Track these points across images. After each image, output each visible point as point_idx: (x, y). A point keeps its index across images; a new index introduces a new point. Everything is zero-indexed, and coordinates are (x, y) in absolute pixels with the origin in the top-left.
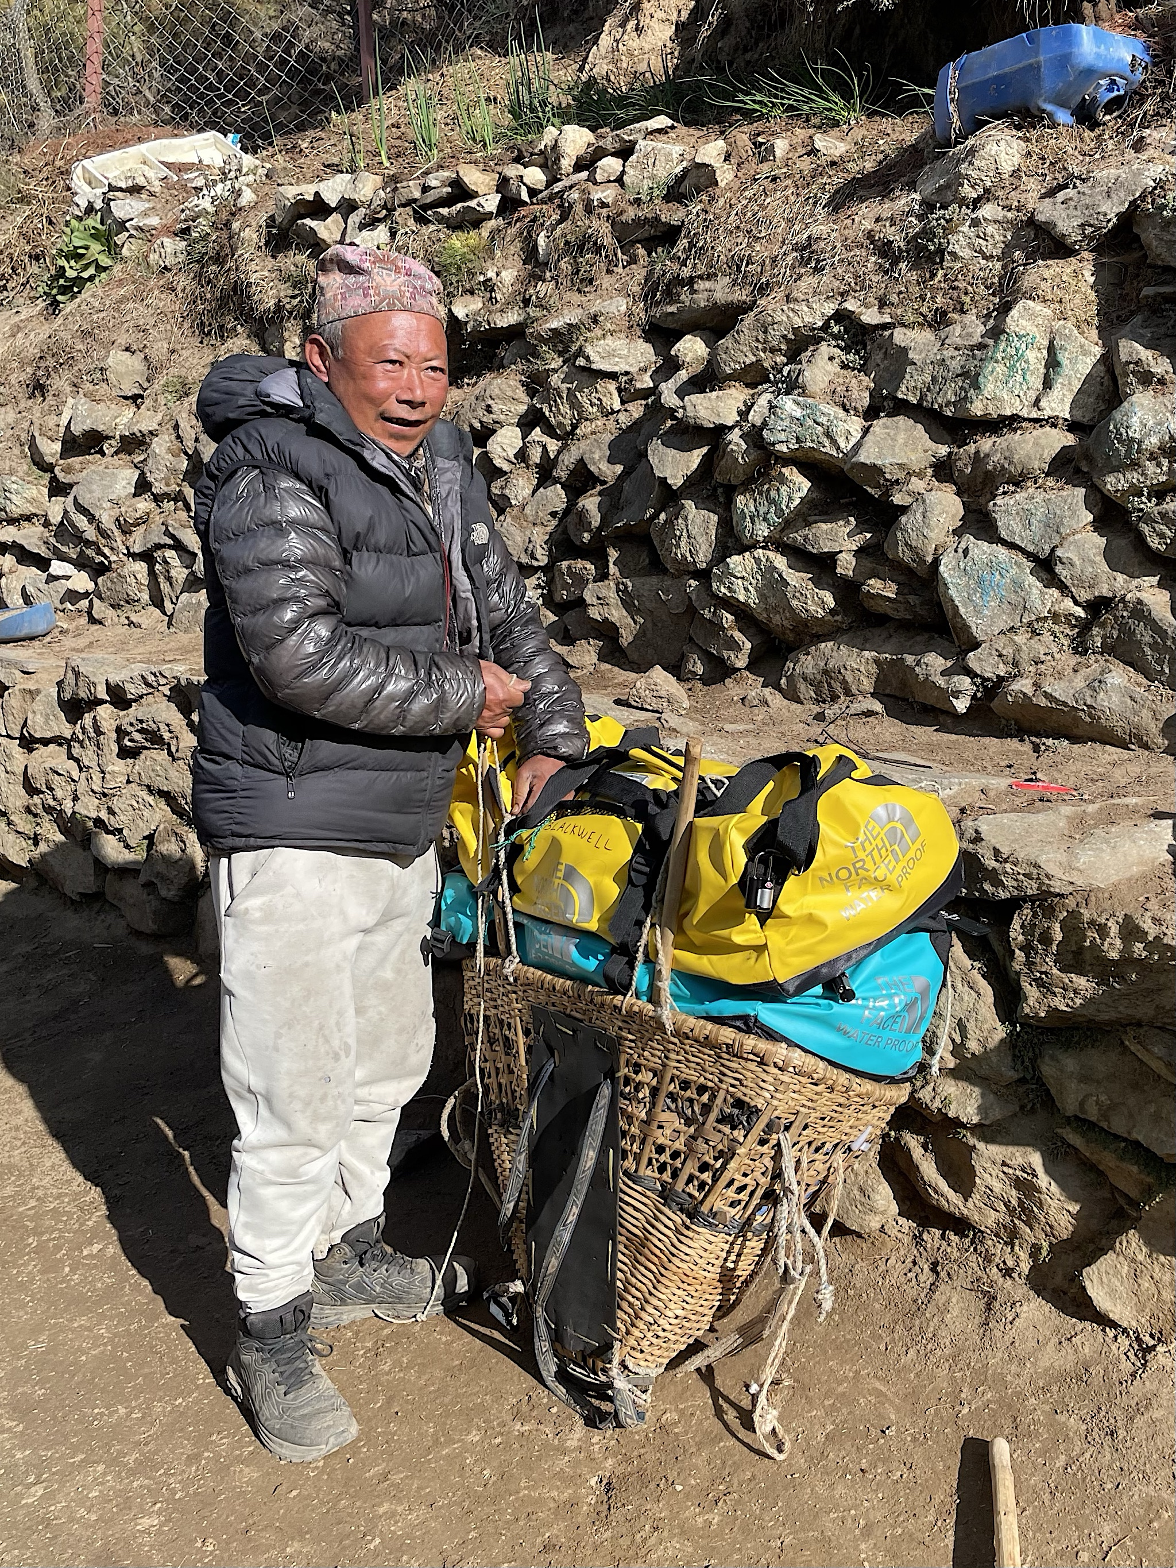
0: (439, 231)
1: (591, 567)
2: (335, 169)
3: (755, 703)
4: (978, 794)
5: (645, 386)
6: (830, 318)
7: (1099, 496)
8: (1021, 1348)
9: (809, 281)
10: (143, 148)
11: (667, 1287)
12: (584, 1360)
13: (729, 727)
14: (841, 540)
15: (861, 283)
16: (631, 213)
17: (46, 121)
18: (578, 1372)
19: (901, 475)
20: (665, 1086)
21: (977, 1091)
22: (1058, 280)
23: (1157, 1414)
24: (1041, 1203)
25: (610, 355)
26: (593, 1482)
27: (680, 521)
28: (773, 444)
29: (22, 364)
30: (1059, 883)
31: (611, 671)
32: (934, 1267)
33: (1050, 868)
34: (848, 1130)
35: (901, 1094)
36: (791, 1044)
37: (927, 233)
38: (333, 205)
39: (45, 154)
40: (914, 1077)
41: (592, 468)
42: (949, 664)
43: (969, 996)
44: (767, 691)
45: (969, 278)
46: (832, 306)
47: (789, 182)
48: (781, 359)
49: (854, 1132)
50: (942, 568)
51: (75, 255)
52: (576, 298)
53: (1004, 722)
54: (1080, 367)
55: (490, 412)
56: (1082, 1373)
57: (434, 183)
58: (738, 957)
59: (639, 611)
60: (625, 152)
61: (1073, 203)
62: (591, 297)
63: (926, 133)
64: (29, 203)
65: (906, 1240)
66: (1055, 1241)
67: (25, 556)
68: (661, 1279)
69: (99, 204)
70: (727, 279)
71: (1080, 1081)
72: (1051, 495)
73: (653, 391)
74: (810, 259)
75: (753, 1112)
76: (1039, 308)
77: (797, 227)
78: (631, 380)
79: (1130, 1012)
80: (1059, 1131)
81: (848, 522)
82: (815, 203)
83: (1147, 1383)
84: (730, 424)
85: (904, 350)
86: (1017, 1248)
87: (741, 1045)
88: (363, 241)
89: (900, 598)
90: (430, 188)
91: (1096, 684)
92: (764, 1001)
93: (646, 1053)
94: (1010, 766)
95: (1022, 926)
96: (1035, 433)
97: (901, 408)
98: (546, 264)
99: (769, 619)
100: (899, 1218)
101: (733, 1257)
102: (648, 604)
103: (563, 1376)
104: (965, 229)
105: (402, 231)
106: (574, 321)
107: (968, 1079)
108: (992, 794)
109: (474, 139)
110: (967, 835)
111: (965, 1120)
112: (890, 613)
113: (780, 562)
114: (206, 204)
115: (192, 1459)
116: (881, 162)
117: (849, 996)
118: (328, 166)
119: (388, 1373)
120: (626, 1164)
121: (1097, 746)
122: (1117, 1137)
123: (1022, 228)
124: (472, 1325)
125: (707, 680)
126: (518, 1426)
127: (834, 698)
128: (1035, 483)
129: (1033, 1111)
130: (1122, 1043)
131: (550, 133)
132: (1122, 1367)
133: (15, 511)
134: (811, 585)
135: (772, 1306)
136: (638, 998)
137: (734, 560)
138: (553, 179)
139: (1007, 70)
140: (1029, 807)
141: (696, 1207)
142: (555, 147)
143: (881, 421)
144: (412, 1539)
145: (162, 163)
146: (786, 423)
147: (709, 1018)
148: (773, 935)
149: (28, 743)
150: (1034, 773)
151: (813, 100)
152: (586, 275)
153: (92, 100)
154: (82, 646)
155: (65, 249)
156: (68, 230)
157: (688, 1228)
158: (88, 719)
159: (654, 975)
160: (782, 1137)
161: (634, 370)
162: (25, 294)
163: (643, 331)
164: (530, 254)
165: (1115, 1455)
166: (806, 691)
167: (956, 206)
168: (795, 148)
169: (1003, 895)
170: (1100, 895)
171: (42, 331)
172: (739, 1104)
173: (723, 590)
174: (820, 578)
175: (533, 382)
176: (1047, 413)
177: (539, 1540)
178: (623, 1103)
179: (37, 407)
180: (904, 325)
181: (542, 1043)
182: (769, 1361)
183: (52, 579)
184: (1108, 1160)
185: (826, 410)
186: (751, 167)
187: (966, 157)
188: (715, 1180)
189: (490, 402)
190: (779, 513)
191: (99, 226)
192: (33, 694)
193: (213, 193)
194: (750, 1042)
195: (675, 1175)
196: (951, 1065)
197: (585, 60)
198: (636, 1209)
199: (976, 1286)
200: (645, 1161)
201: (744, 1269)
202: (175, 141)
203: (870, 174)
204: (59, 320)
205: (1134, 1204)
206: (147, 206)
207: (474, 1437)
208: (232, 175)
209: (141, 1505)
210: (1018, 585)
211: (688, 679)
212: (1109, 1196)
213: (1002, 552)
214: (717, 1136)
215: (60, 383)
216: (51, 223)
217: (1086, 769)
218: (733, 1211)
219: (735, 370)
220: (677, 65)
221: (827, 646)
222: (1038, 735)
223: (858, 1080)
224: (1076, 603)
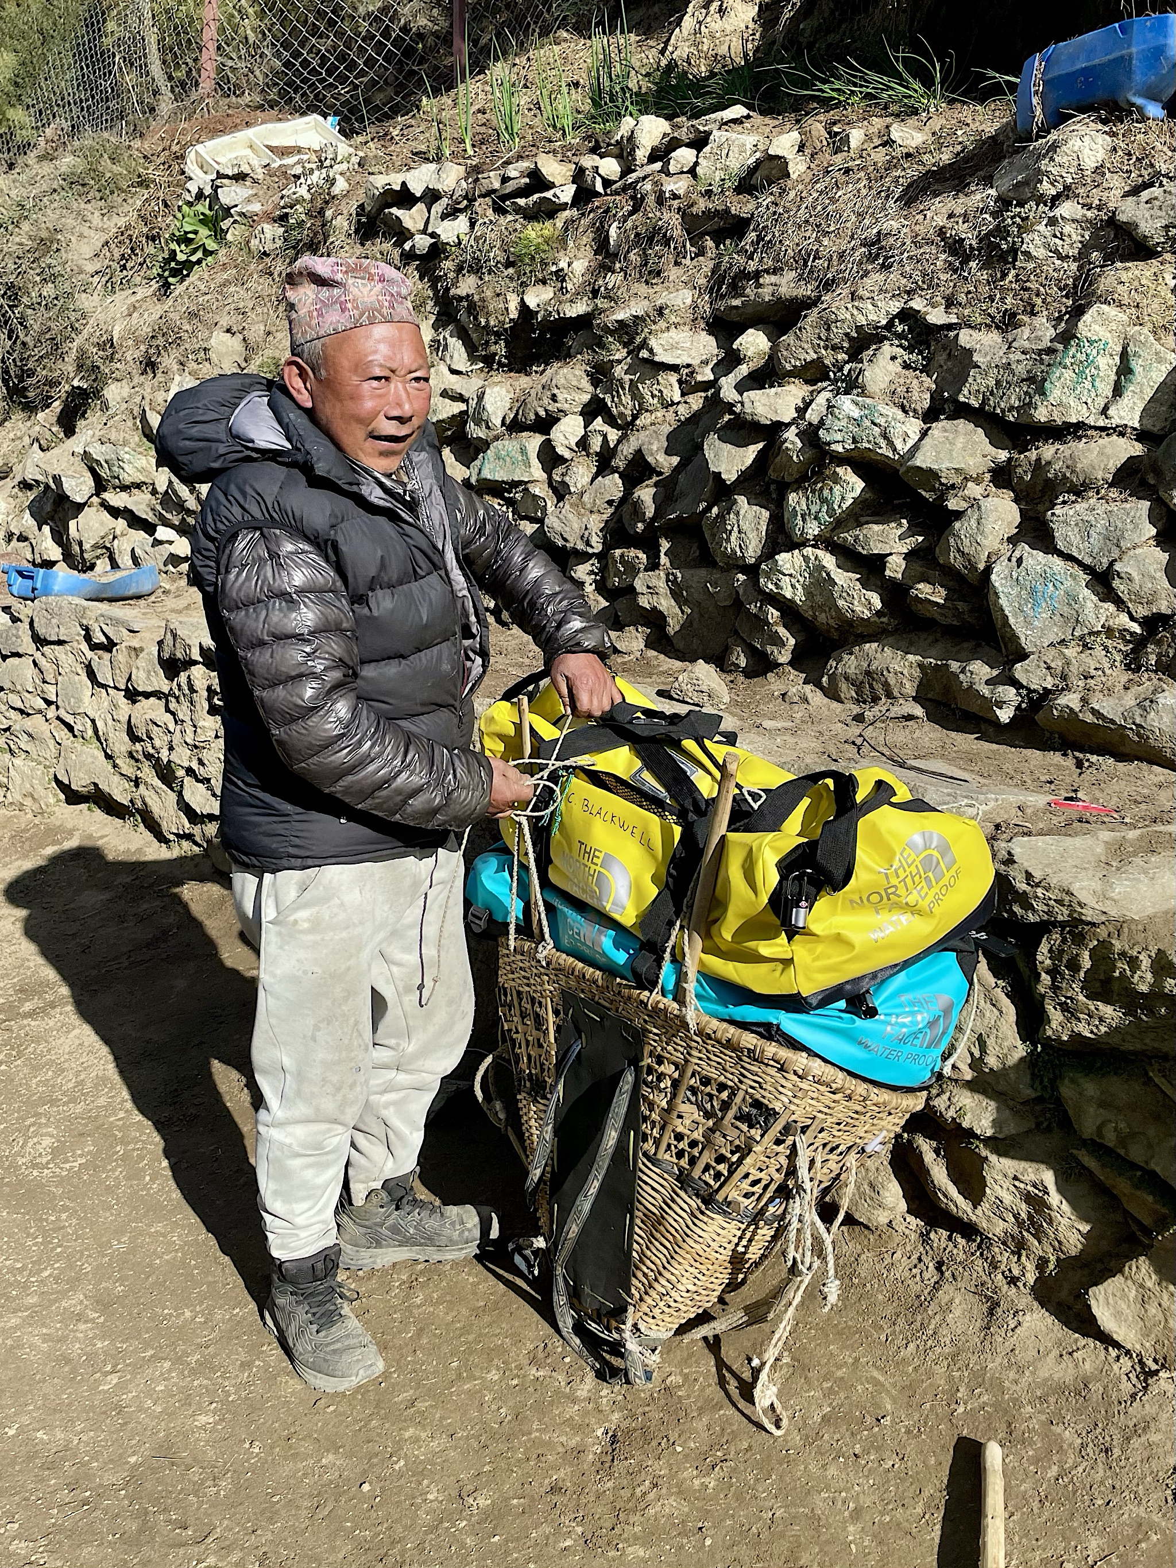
0: (516, 221)
1: (643, 557)
2: (423, 157)
3: (796, 699)
4: (1014, 811)
5: (706, 379)
6: (895, 317)
7: (1164, 509)
8: (1021, 1357)
9: (876, 279)
10: (250, 133)
11: (680, 1263)
12: (599, 1316)
13: (767, 724)
14: (892, 543)
15: (930, 282)
16: (702, 205)
17: (166, 105)
18: (593, 1326)
19: (957, 480)
20: (686, 1081)
21: (993, 1105)
22: (1136, 283)
23: (1155, 1438)
24: (1051, 1219)
25: (674, 347)
26: (600, 1432)
27: (732, 516)
28: (829, 444)
29: (137, 342)
30: (1091, 912)
31: (657, 658)
32: (939, 1266)
33: (1083, 896)
34: (862, 1135)
35: (916, 1103)
36: (812, 1054)
37: (1000, 231)
38: (418, 195)
39: (163, 139)
40: (931, 1086)
41: (650, 459)
42: (995, 673)
43: (991, 1013)
44: (809, 688)
45: (1042, 279)
46: (897, 304)
47: (862, 174)
48: (842, 356)
49: (869, 1136)
50: (993, 577)
51: (185, 240)
52: (642, 289)
53: (1047, 735)
54: (1154, 375)
55: (555, 401)
56: (1082, 1387)
57: (513, 174)
58: (764, 967)
59: (686, 602)
60: (699, 142)
61: (1157, 203)
62: (657, 288)
63: (1008, 123)
64: (147, 187)
65: (913, 1237)
66: (1063, 1256)
67: (135, 522)
68: (676, 1256)
69: (208, 191)
70: (793, 274)
71: (1100, 1106)
72: (1113, 507)
73: (713, 384)
74: (878, 255)
75: (771, 1115)
76: (1114, 313)
77: (867, 222)
78: (692, 373)
79: (1156, 1045)
80: (1074, 1152)
81: (900, 525)
82: (888, 196)
83: (1147, 1406)
84: (787, 420)
85: (969, 352)
86: (1023, 1258)
87: (763, 1051)
88: (444, 231)
89: (949, 604)
90: (510, 179)
91: (1147, 703)
92: (787, 1011)
93: (669, 1048)
94: (1051, 782)
95: (1050, 951)
96: (1101, 441)
97: (962, 411)
98: (616, 255)
99: (815, 617)
100: (907, 1216)
101: (744, 1242)
102: (696, 596)
103: (579, 1329)
104: (1041, 228)
105: (481, 221)
106: (640, 313)
107: (984, 1092)
108: (1029, 811)
109: (554, 126)
110: (1000, 856)
111: (979, 1132)
112: (937, 617)
113: (829, 561)
114: (303, 191)
115: (246, 1365)
116: (958, 154)
117: (871, 1013)
118: (416, 154)
119: (419, 1306)
120: (646, 1146)
121: (1144, 766)
122: (1134, 1166)
123: (1102, 228)
124: (497, 1270)
125: (750, 673)
126: (534, 1371)
127: (875, 699)
128: (1098, 493)
129: (1049, 1129)
130: (1147, 1074)
131: (628, 123)
132: (1122, 1387)
133: (127, 479)
134: (858, 586)
135: (778, 1292)
136: (663, 995)
137: (784, 559)
138: (626, 171)
139: (1096, 61)
140: (1066, 829)
141: (711, 1194)
142: (631, 138)
143: (940, 424)
144: (433, 1464)
145: (267, 147)
146: (844, 423)
147: (732, 1022)
148: (799, 949)
149: (133, 695)
150: (1075, 791)
151: (893, 89)
152: (654, 267)
153: (206, 85)
154: (181, 606)
155: (177, 234)
156: (179, 215)
157: (702, 1213)
158: (183, 677)
159: (681, 977)
160: (797, 1139)
161: (695, 362)
162: (142, 273)
163: (707, 324)
164: (602, 245)
165: (1109, 1473)
166: (846, 690)
167: (1033, 204)
168: (871, 139)
169: (1032, 918)
170: (1133, 927)
171: (156, 310)
172: (757, 1104)
173: (770, 586)
174: (868, 579)
175: (597, 372)
176: (1115, 421)
177: (547, 1481)
178: (645, 1090)
179: (148, 383)
180: (970, 327)
181: (571, 1025)
182: (773, 1342)
183: (157, 543)
184: (1122, 1186)
185: (884, 411)
186: (826, 158)
187: (1048, 152)
188: (731, 1173)
189: (556, 391)
190: (831, 512)
191: (207, 212)
192: (137, 651)
193: (309, 182)
194: (771, 1049)
195: (693, 1161)
196: (968, 1077)
197: (667, 43)
198: (653, 1188)
199: (979, 1290)
200: (663, 1146)
201: (754, 1253)
202: (280, 126)
203: (945, 167)
204: (170, 302)
205: (1147, 1232)
206: (251, 192)
207: (494, 1375)
208: (327, 163)
209: (199, 1403)
210: (1072, 598)
211: (731, 671)
212: (1121, 1220)
213: (1057, 563)
214: (734, 1132)
215: (168, 361)
216: (166, 205)
217: (1131, 789)
218: (747, 1202)
219: (795, 366)
220: (758, 48)
221: (871, 647)
222: (1082, 750)
223: (876, 1090)
224: (1132, 618)
